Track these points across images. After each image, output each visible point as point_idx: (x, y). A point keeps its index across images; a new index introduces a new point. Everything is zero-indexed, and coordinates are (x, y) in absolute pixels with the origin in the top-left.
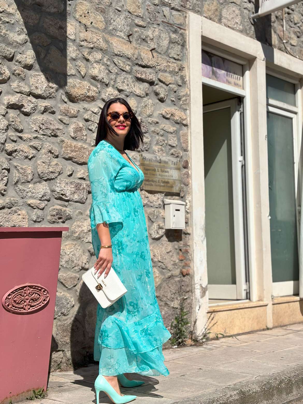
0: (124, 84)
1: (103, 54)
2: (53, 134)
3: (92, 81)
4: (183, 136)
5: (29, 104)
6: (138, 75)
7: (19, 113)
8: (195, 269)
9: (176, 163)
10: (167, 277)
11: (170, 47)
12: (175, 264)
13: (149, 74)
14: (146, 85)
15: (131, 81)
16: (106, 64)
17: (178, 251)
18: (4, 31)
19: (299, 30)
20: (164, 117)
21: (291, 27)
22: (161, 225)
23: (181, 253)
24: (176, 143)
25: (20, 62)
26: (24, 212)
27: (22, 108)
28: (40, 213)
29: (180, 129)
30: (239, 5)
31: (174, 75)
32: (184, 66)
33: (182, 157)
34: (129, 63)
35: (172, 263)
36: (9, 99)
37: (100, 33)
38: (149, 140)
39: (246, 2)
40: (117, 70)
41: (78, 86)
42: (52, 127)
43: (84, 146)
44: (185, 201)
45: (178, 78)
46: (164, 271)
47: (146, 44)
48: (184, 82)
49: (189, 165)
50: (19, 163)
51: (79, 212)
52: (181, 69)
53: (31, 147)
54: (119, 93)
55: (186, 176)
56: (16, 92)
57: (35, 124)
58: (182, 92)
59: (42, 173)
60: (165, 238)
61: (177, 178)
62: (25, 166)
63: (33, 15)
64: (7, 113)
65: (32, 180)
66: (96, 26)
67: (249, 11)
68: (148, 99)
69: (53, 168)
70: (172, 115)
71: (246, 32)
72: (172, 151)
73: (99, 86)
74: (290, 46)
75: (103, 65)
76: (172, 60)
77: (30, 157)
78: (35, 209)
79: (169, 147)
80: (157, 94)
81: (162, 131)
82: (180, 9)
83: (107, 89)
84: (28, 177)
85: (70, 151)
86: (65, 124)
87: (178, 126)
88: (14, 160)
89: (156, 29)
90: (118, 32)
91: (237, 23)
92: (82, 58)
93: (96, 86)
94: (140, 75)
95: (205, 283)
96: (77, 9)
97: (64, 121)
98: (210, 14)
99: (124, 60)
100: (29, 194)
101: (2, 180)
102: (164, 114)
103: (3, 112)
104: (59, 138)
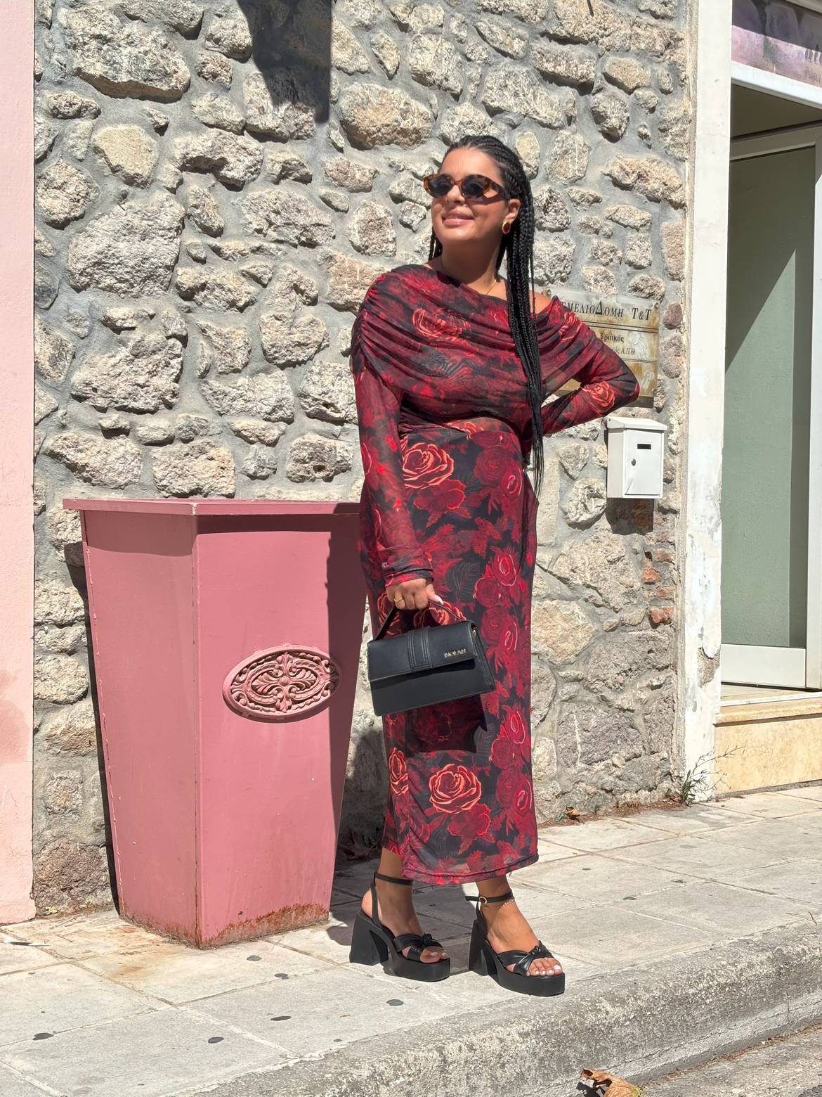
0: (506, 93)
1: (448, 8)
2: (303, 239)
3: (416, 85)
4: (668, 235)
5: (242, 158)
6: (546, 65)
7: (214, 182)
8: (687, 608)
9: (645, 314)
10: (606, 626)
12: (631, 593)
13: (578, 62)
14: (569, 93)
15: (524, 82)
16: (457, 36)
17: (641, 557)
20: (616, 183)
22: (595, 487)
23: (649, 564)
24: (650, 257)
25: (217, 41)
26: (224, 451)
27: (221, 167)
28: (265, 453)
29: (663, 217)
31: (651, 61)
32: (681, 36)
33: (663, 296)
34: (521, 31)
35: (623, 589)
36: (187, 146)
38: (571, 249)
40: (488, 53)
41: (374, 101)
42: (301, 220)
44: (667, 422)
45: (662, 70)
46: (598, 610)
48: (680, 82)
49: (685, 319)
50: (212, 320)
52: (672, 43)
53: (244, 276)
54: (489, 118)
55: (672, 350)
56: (206, 124)
57: (256, 212)
58: (672, 109)
59: (273, 346)
60: (604, 523)
61: (647, 357)
62: (228, 329)
64: (181, 182)
65: (246, 365)
68: (574, 133)
69: (302, 332)
70: (640, 176)
72: (637, 279)
73: (434, 101)
75: (447, 40)
76: (647, 18)
77: (241, 304)
78: (252, 443)
79: (629, 269)
80: (598, 118)
81: (609, 223)
83: (458, 109)
84: (234, 358)
85: (350, 285)
86: (337, 210)
87: (655, 208)
88: (199, 310)
92: (390, 24)
93: (427, 101)
94: (553, 64)
95: (713, 643)
97: (336, 203)
99: (509, 25)
100: (239, 404)
101: (167, 365)
102: (616, 174)
103: (171, 181)
104: (319, 250)
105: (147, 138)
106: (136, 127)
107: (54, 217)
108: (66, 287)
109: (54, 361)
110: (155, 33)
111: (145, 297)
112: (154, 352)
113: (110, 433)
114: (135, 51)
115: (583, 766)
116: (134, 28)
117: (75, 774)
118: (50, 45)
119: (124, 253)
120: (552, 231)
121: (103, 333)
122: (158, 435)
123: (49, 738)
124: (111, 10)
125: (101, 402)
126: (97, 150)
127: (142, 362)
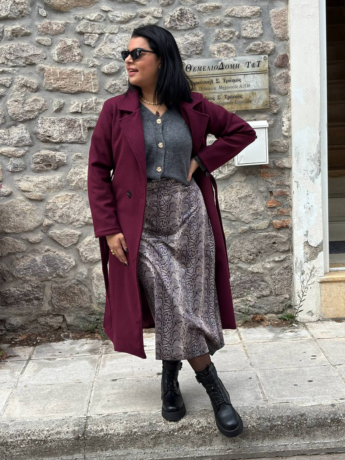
2: (27, 63)
4: (275, 16)
8: (295, 220)
9: (257, 64)
17: (266, 194)
23: (272, 197)
28: (17, 162)
29: (271, 7)
33: (272, 51)
35: (251, 212)
42: (25, 55)
43: (75, 69)
51: (77, 156)
55: (282, 80)
57: (0, 56)
59: (14, 114)
60: (237, 178)
61: (260, 87)
65: (3, 124)
69: (30, 106)
72: (251, 45)
78: (10, 157)
81: (227, 18)
85: (54, 80)
86: (45, 46)
87: (265, 3)
97: (43, 43)
100: (0, 142)
104: (37, 66)
120: (185, 30)
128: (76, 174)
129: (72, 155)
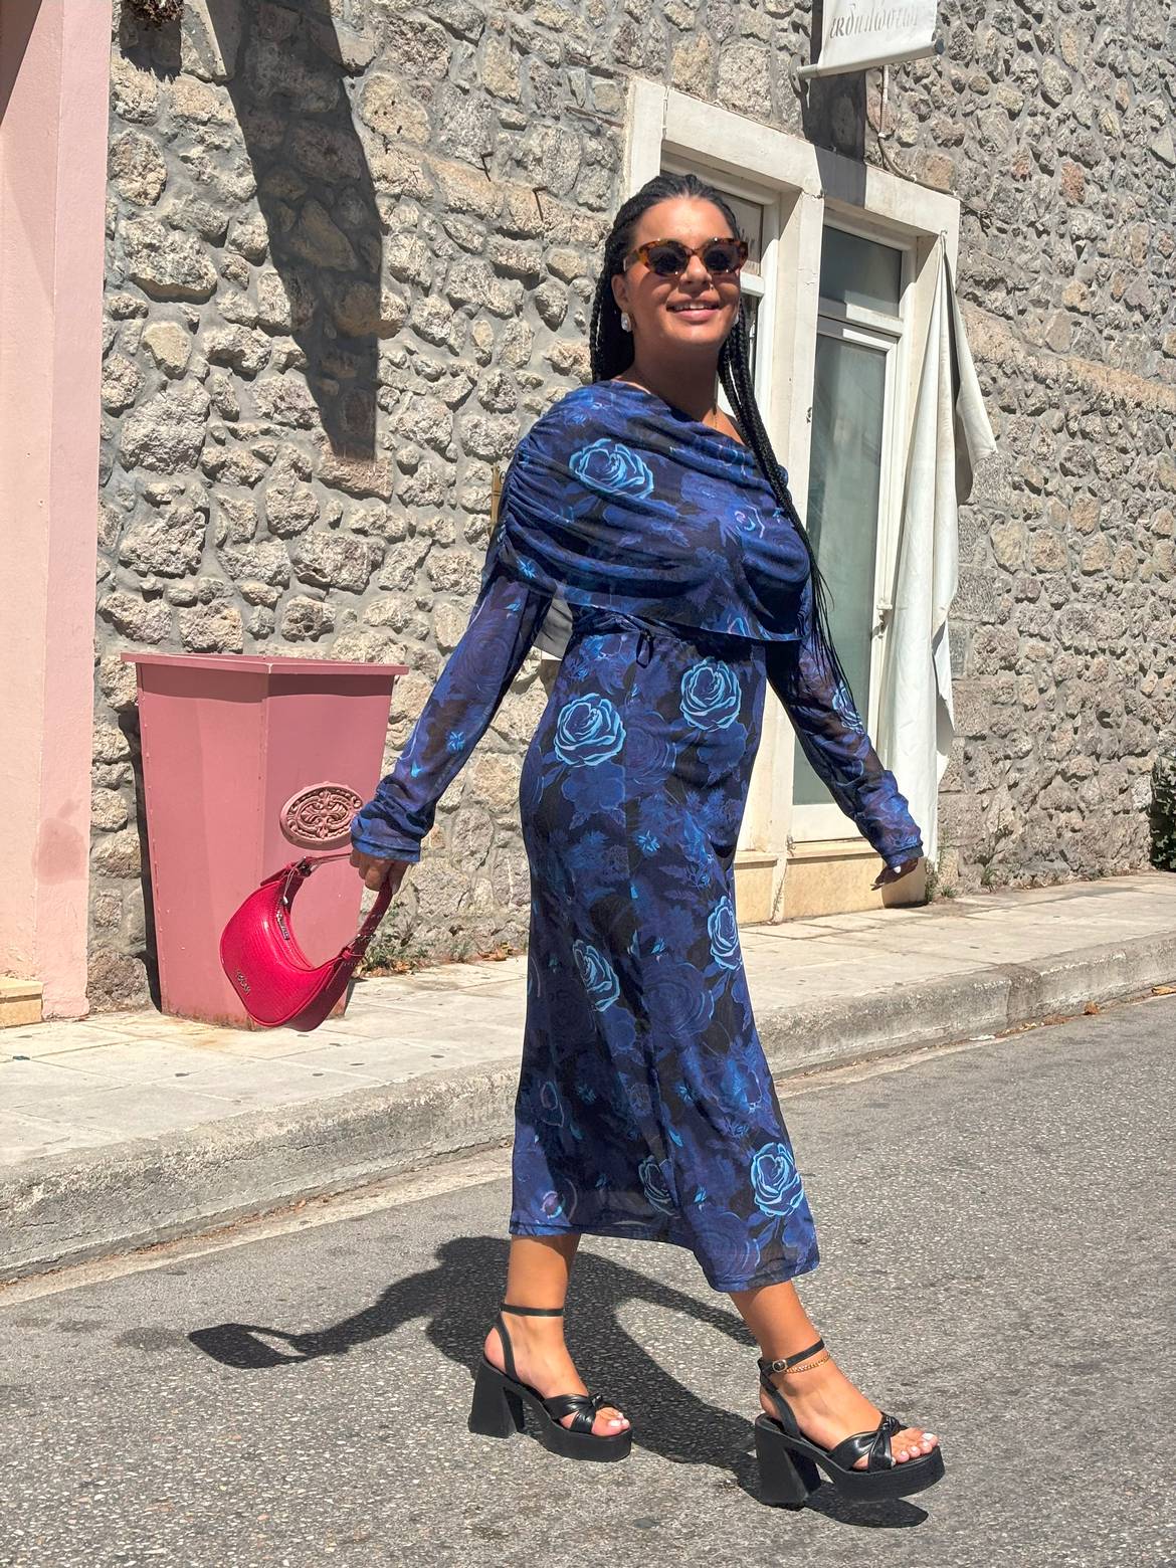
0: (467, 285)
1: (421, 208)
2: (301, 420)
3: (393, 279)
5: (255, 349)
6: (500, 258)
7: (232, 372)
11: (581, 176)
13: (526, 255)
14: (518, 284)
15: (481, 273)
16: (428, 234)
18: (209, 170)
19: (926, 97)
20: (555, 367)
21: (906, 90)
25: (239, 246)
27: (239, 359)
28: (266, 614)
30: (765, 42)
31: (587, 251)
34: (480, 228)
36: (214, 339)
37: (417, 153)
38: (516, 428)
39: (785, 30)
40: (453, 249)
42: (301, 404)
47: (524, 173)
50: (228, 494)
51: (351, 613)
53: (254, 455)
54: (451, 307)
56: (229, 320)
57: (265, 398)
59: (276, 518)
60: (539, 682)
62: (241, 502)
63: (270, 123)
64: (208, 374)
65: (253, 535)
66: (408, 136)
67: (792, 55)
68: (521, 321)
69: (299, 505)
70: (575, 359)
71: (780, 117)
73: (408, 294)
74: (896, 145)
75: (420, 238)
76: (584, 210)
77: (252, 480)
78: (257, 604)
80: (541, 306)
82: (612, 69)
83: (426, 300)
84: (245, 528)
85: (338, 462)
88: (219, 486)
89: (550, 131)
90: (460, 148)
91: (758, 93)
93: (401, 293)
94: (506, 258)
96: (368, 95)
98: (688, 75)
100: (248, 570)
101: (193, 534)
102: (555, 359)
103: (200, 371)
104: (314, 430)
105: (184, 334)
106: (175, 324)
107: (112, 405)
108: (118, 465)
109: (109, 530)
110: (191, 240)
111: (176, 473)
112: (184, 524)
113: (151, 595)
114: (177, 257)
115: (514, 906)
116: (176, 236)
117: (116, 892)
118: (112, 254)
119: (165, 436)
120: (502, 412)
121: (144, 506)
122: (185, 597)
123: (98, 860)
124: (159, 221)
125: (143, 567)
126: (146, 346)
127: (175, 531)
128: (349, 649)
129: (341, 611)
